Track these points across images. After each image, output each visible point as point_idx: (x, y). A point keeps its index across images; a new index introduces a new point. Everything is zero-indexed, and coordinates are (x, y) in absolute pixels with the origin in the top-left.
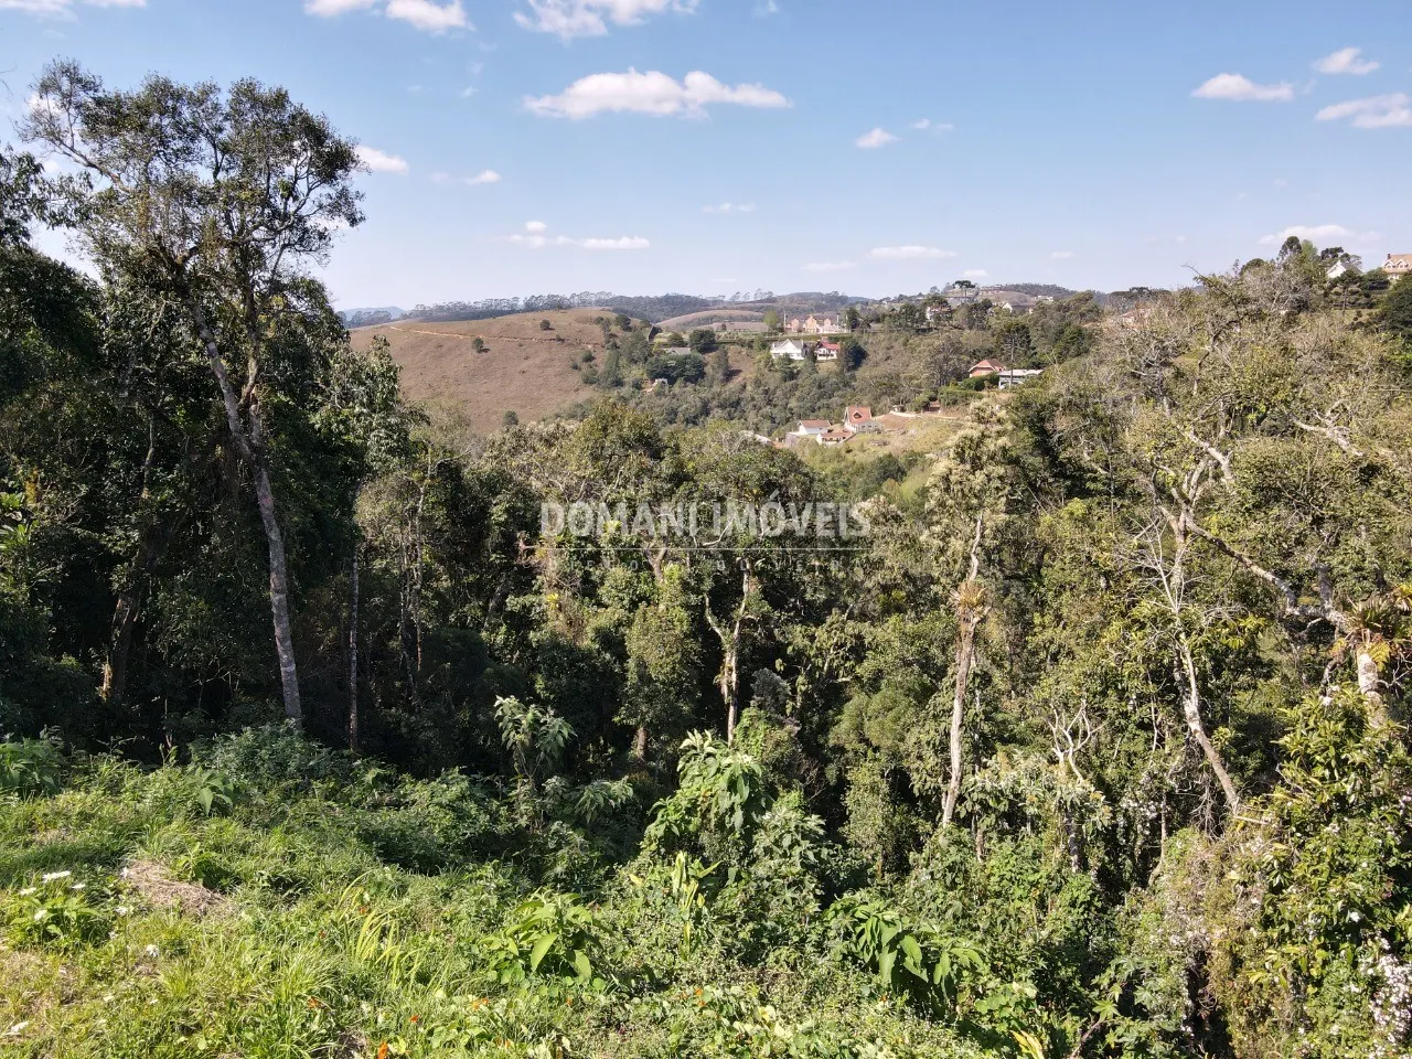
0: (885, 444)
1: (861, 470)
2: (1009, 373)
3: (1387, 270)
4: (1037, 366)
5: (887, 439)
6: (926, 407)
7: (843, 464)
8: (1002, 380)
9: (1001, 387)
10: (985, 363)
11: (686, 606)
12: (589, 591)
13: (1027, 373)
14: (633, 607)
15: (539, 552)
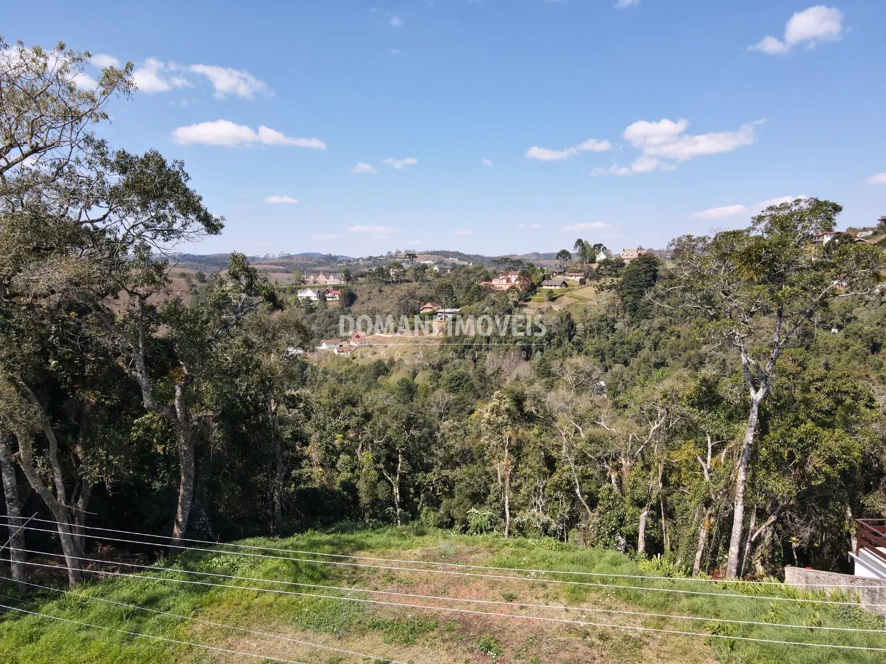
0: (375, 353)
1: (363, 369)
2: (443, 311)
3: (623, 257)
4: (457, 307)
5: (375, 350)
7: (351, 366)
8: (439, 314)
9: (438, 318)
10: (429, 305)
11: (375, 469)
12: (333, 465)
13: (452, 310)
14: (352, 471)
15: (307, 450)
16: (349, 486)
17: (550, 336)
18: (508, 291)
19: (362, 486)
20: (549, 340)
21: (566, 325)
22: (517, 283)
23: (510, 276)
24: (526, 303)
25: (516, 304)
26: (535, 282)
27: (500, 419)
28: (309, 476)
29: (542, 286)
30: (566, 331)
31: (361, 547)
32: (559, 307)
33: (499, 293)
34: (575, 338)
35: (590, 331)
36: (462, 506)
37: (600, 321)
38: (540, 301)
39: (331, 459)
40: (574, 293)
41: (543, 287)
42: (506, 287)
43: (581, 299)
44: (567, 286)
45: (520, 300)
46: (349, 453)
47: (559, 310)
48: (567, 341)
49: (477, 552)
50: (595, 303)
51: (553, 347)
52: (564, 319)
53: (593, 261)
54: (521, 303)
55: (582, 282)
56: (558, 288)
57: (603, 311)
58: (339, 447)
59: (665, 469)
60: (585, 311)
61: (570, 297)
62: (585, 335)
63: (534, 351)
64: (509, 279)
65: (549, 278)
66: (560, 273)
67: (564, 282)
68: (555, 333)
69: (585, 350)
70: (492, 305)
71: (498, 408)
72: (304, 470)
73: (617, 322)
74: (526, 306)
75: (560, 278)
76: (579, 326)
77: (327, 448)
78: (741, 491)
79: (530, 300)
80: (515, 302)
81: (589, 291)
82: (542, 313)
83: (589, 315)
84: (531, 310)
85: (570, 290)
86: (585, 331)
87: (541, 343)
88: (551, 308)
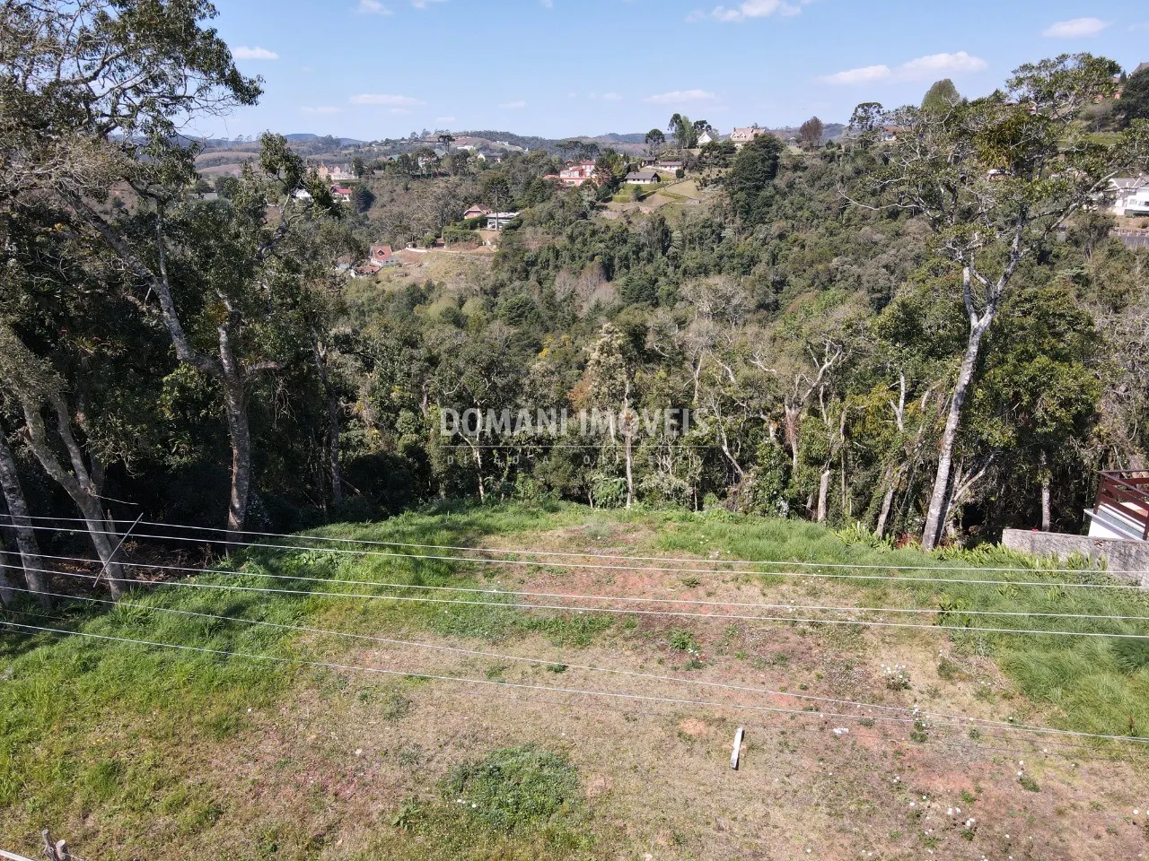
0: (406, 275)
1: (392, 296)
2: (494, 215)
3: (734, 139)
4: (514, 210)
5: (407, 271)
6: (434, 244)
7: (375, 293)
8: (490, 221)
9: (489, 226)
10: (475, 208)
12: (392, 426)
13: (508, 215)
14: (417, 431)
15: (355, 408)
16: (415, 451)
17: (638, 249)
18: (582, 187)
19: (432, 449)
20: (636, 253)
21: (658, 234)
22: (594, 176)
23: (584, 167)
24: (606, 204)
25: (592, 205)
26: (618, 175)
27: (612, 360)
28: (361, 441)
29: (626, 180)
30: (659, 241)
31: (488, 531)
32: (649, 209)
33: (569, 190)
34: (671, 250)
35: (690, 241)
36: (561, 470)
37: (703, 227)
38: (624, 201)
39: (388, 417)
40: (670, 190)
41: (628, 182)
42: (579, 183)
43: (678, 198)
44: (659, 180)
45: (598, 200)
46: (410, 408)
47: (650, 213)
48: (660, 254)
49: (636, 529)
50: (697, 202)
51: (642, 263)
52: (656, 224)
53: (693, 145)
54: (599, 203)
55: (680, 174)
56: (647, 182)
57: (707, 215)
58: (397, 402)
59: (847, 418)
60: (683, 214)
61: (664, 195)
62: (684, 246)
63: (617, 269)
64: (583, 170)
65: (636, 169)
66: (650, 163)
67: (656, 175)
68: (644, 245)
69: (683, 266)
70: (561, 207)
71: (609, 344)
72: (353, 433)
73: (724, 228)
74: (606, 208)
75: (650, 169)
76: (676, 235)
77: (382, 403)
78: (949, 442)
79: (610, 199)
80: (591, 202)
81: (688, 187)
82: (627, 217)
83: (688, 219)
84: (612, 215)
85: (663, 186)
86: (683, 241)
87: (626, 258)
88: (638, 210)
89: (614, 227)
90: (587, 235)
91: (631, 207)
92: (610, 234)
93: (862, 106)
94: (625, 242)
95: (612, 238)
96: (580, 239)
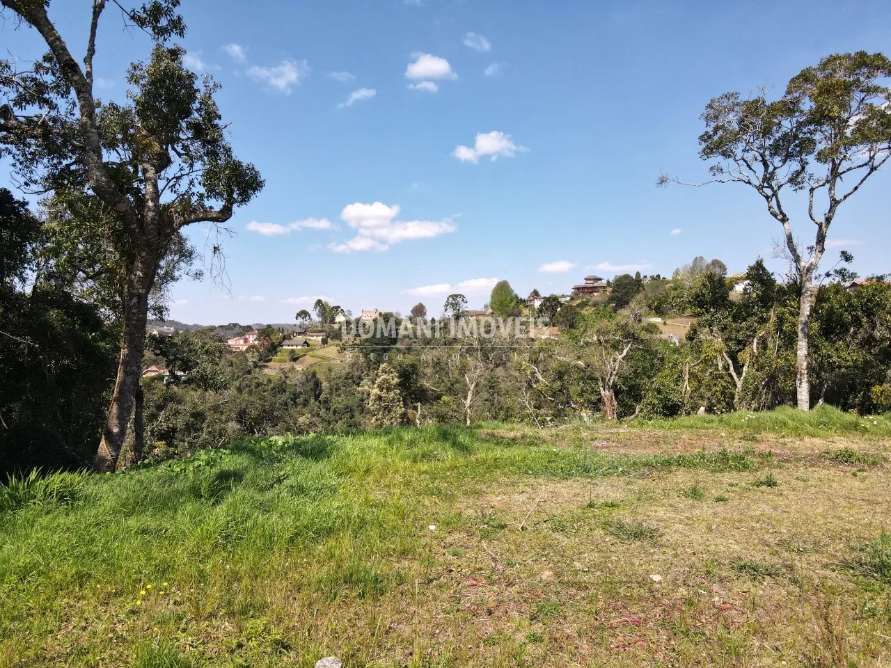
3: (363, 318)
10: (154, 368)
17: (295, 396)
18: (247, 351)
20: (294, 400)
21: (312, 384)
22: (256, 343)
23: (247, 337)
24: (267, 364)
25: (256, 365)
26: (276, 342)
27: (392, 394)
29: (282, 346)
30: (312, 390)
32: (302, 367)
33: (236, 353)
34: (322, 396)
35: (335, 390)
37: (346, 378)
38: (281, 361)
40: (316, 353)
41: (284, 347)
42: (244, 348)
43: (323, 358)
44: (308, 345)
45: (260, 361)
47: (303, 370)
48: (313, 400)
50: (339, 362)
51: (299, 407)
52: (310, 377)
53: (333, 321)
54: (260, 364)
55: (324, 342)
56: (299, 347)
57: (347, 370)
60: (329, 370)
61: (313, 356)
62: (331, 393)
64: (247, 339)
65: (290, 339)
66: (300, 334)
67: (306, 342)
68: (301, 393)
69: (333, 408)
70: (229, 366)
71: (387, 382)
73: (362, 380)
74: (267, 367)
75: (301, 338)
76: (325, 385)
79: (270, 360)
80: (254, 362)
81: (331, 350)
82: (284, 373)
83: (333, 374)
84: (272, 371)
85: (312, 350)
86: (331, 390)
87: (286, 404)
88: (293, 368)
89: (275, 380)
90: (253, 387)
91: (287, 366)
92: (272, 385)
93: (452, 296)
94: (285, 391)
95: (273, 389)
96: (247, 390)
